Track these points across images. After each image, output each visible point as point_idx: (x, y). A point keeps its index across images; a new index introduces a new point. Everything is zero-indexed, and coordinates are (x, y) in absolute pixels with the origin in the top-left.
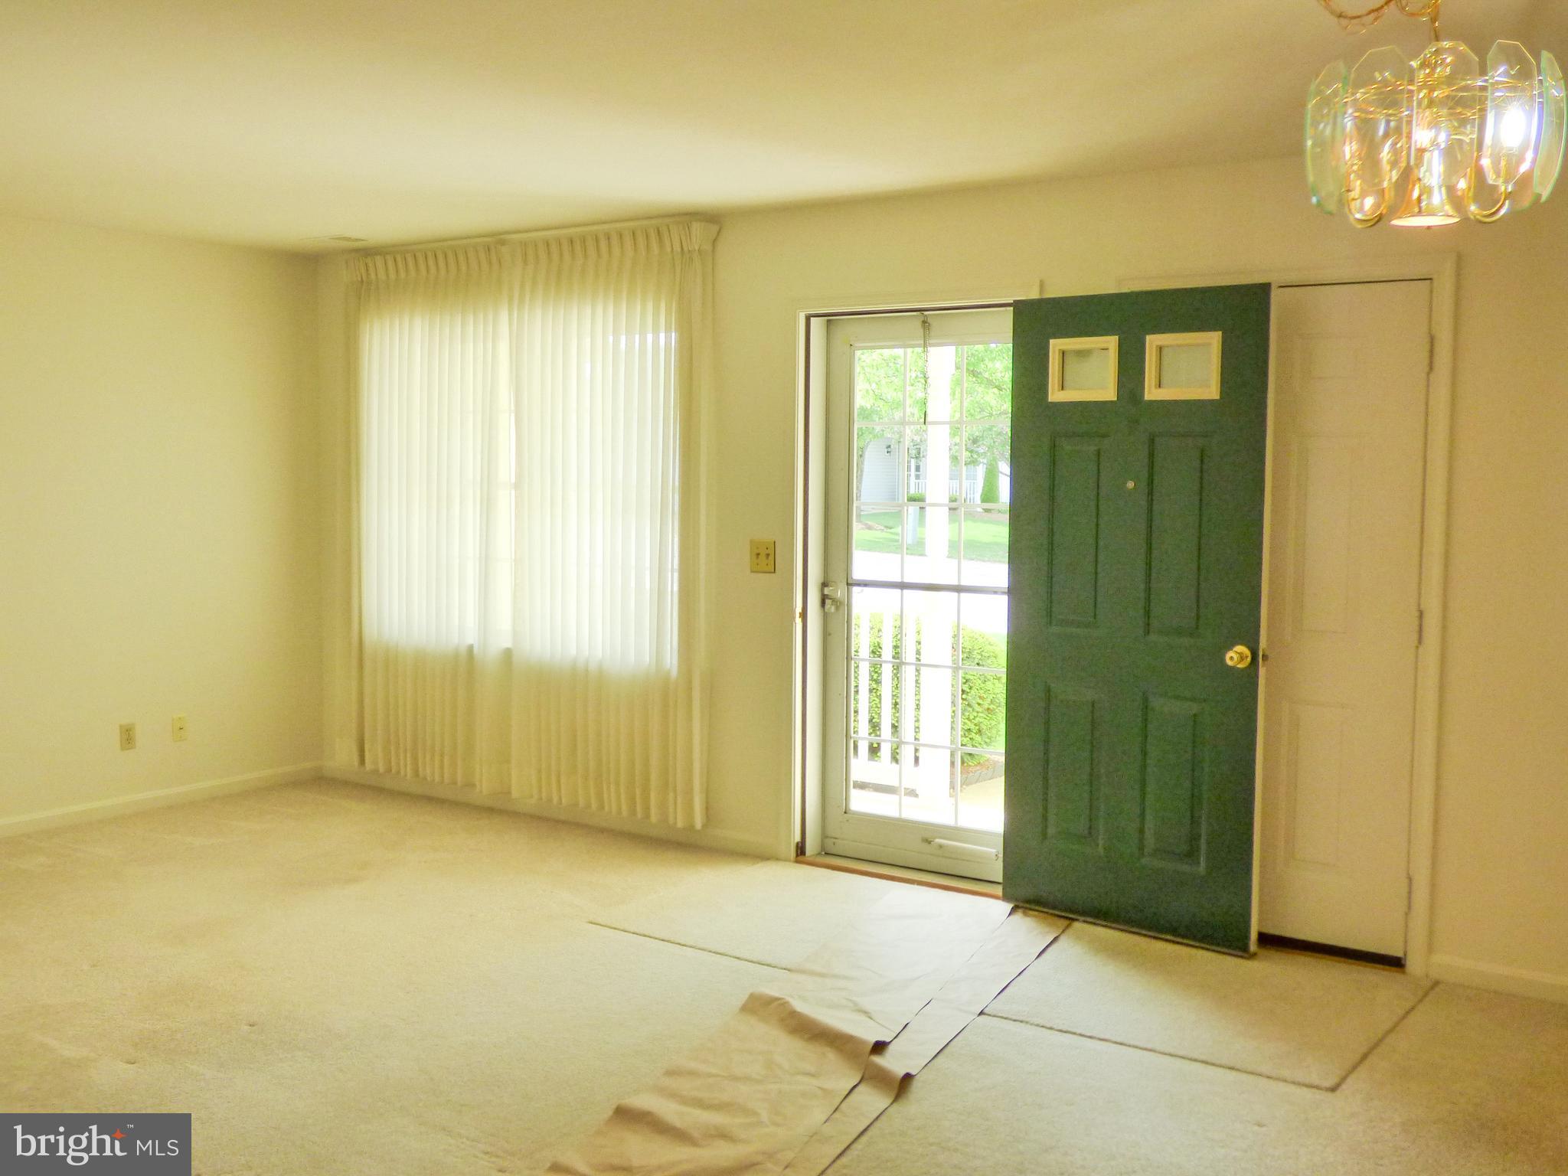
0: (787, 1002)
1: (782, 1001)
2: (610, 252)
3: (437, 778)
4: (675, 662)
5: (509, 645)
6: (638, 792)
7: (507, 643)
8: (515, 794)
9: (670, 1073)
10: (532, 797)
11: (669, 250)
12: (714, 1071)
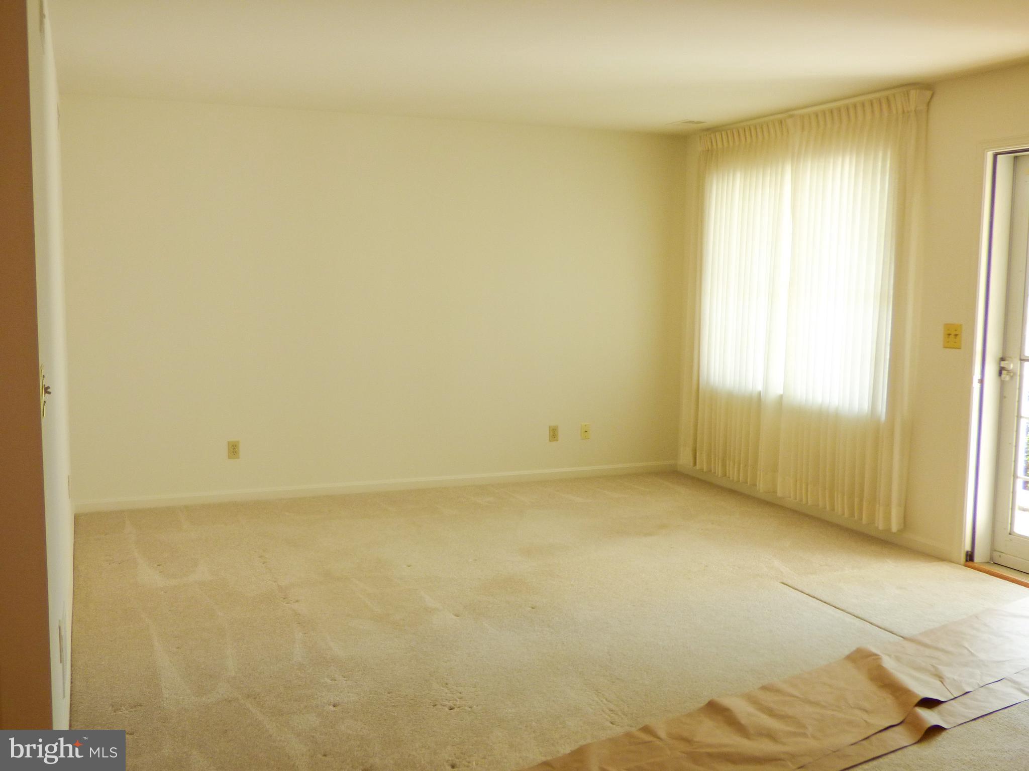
0: (880, 659)
1: (877, 657)
2: (856, 117)
3: (735, 479)
4: (884, 410)
5: (781, 393)
6: (856, 500)
7: (780, 392)
8: (779, 494)
9: (764, 688)
10: (790, 497)
11: (894, 112)
12: (796, 693)
